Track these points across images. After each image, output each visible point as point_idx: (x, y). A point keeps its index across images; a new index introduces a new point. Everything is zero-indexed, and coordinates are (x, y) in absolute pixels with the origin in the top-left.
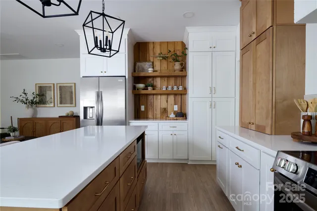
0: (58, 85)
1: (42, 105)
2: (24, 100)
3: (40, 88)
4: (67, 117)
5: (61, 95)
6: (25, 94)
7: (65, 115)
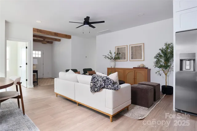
0: (131, 46)
1: (119, 60)
2: (109, 57)
3: (118, 49)
4: (139, 68)
5: (132, 52)
6: (111, 53)
7: (137, 67)
